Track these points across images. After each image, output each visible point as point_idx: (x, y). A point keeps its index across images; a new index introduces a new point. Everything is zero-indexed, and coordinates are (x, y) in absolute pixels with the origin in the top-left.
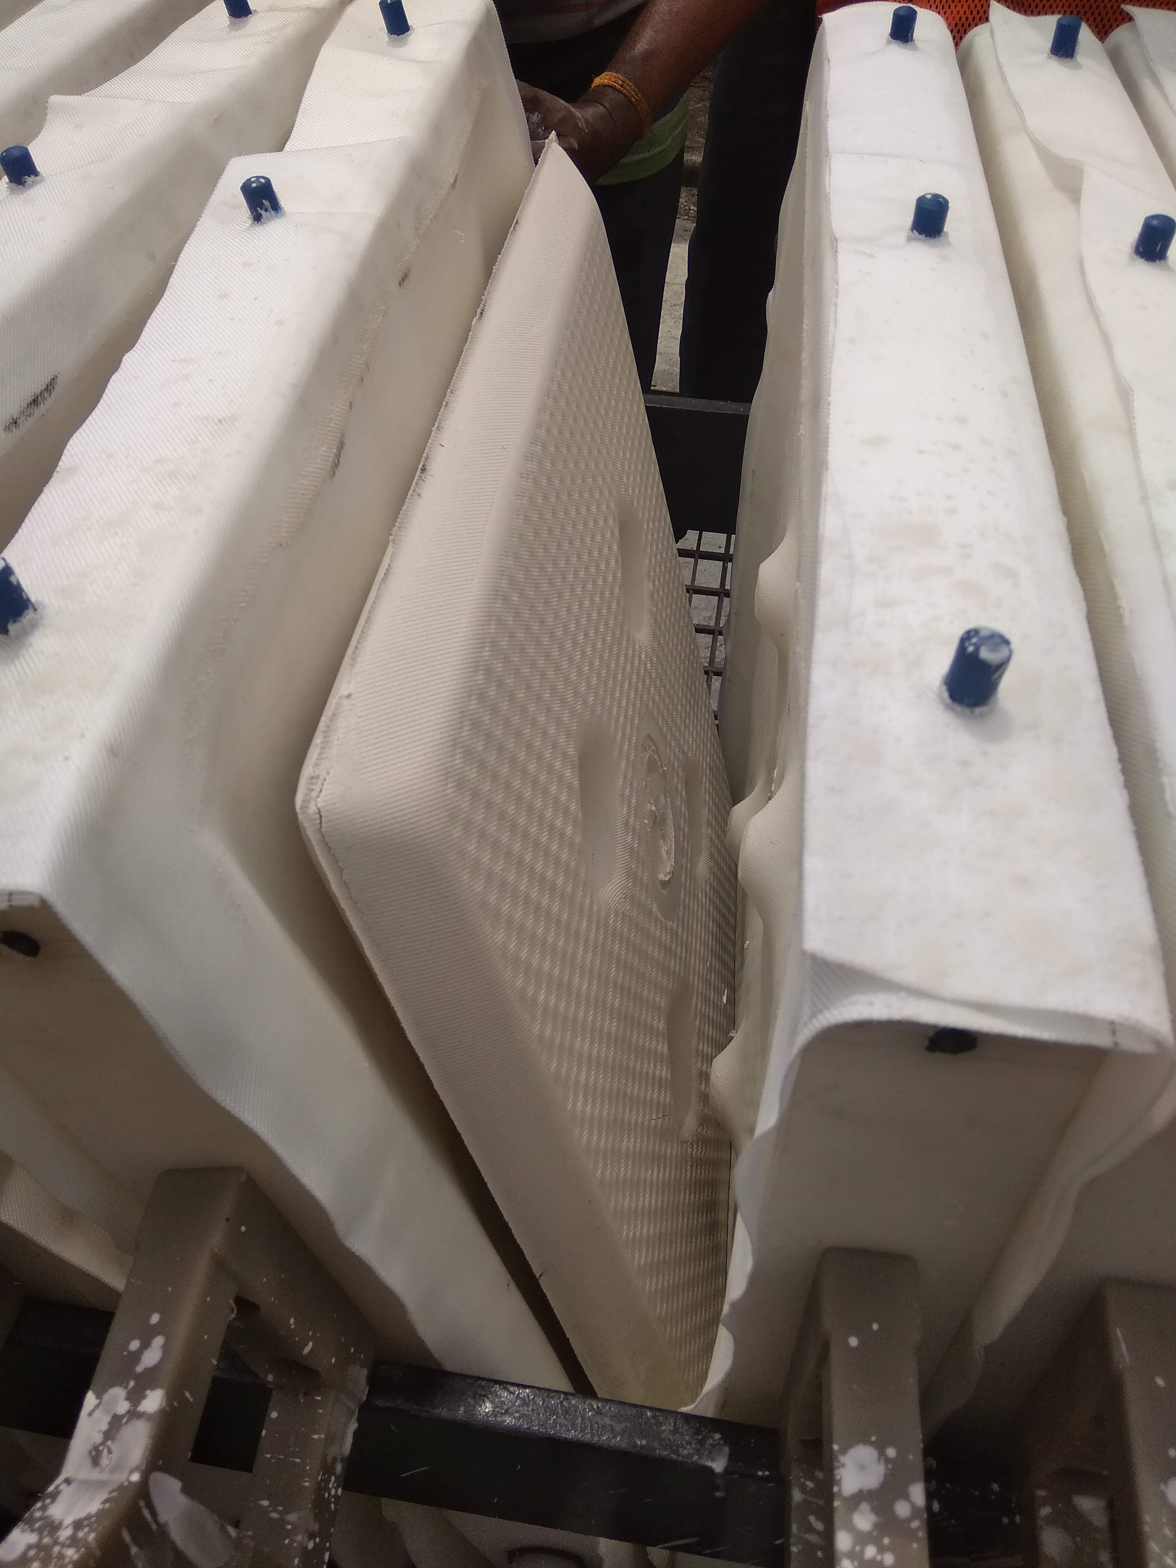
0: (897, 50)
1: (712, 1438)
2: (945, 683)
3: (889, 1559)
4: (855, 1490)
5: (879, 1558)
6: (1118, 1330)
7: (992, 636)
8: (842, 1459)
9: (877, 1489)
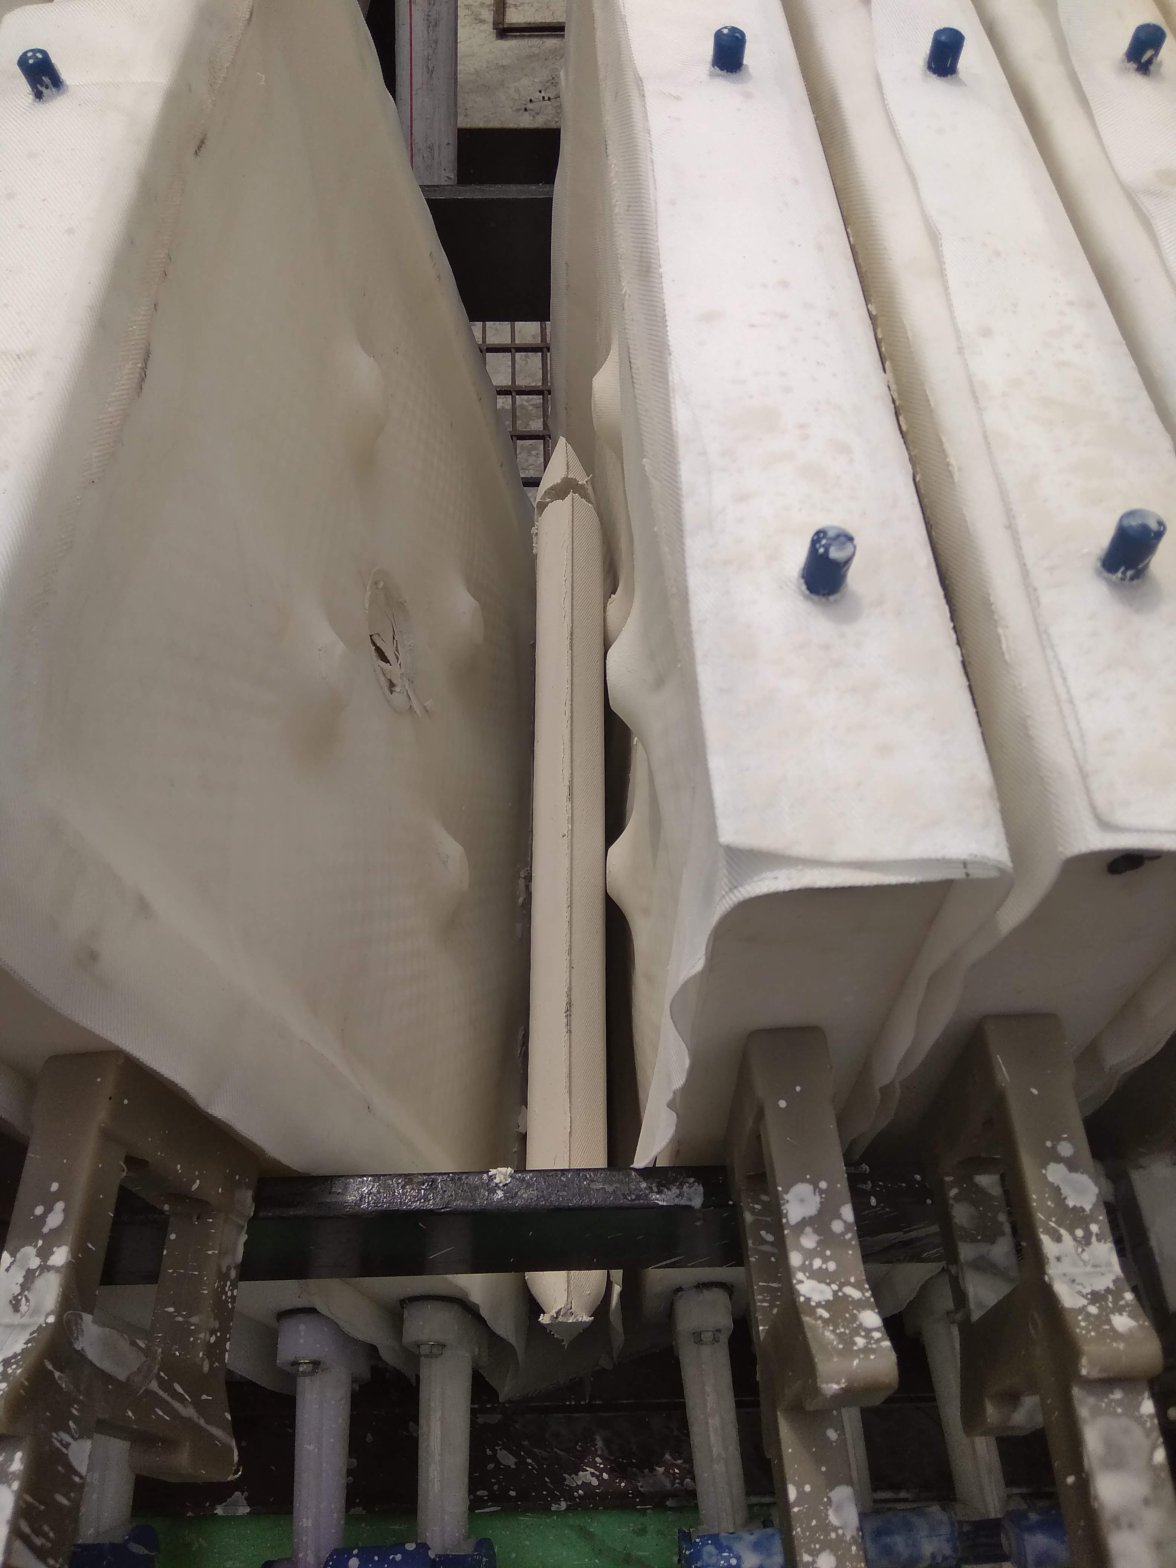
2: (803, 577)
3: (832, 1266)
4: (799, 1219)
5: (824, 1266)
6: (998, 1056)
7: (838, 536)
8: (786, 1197)
9: (816, 1215)
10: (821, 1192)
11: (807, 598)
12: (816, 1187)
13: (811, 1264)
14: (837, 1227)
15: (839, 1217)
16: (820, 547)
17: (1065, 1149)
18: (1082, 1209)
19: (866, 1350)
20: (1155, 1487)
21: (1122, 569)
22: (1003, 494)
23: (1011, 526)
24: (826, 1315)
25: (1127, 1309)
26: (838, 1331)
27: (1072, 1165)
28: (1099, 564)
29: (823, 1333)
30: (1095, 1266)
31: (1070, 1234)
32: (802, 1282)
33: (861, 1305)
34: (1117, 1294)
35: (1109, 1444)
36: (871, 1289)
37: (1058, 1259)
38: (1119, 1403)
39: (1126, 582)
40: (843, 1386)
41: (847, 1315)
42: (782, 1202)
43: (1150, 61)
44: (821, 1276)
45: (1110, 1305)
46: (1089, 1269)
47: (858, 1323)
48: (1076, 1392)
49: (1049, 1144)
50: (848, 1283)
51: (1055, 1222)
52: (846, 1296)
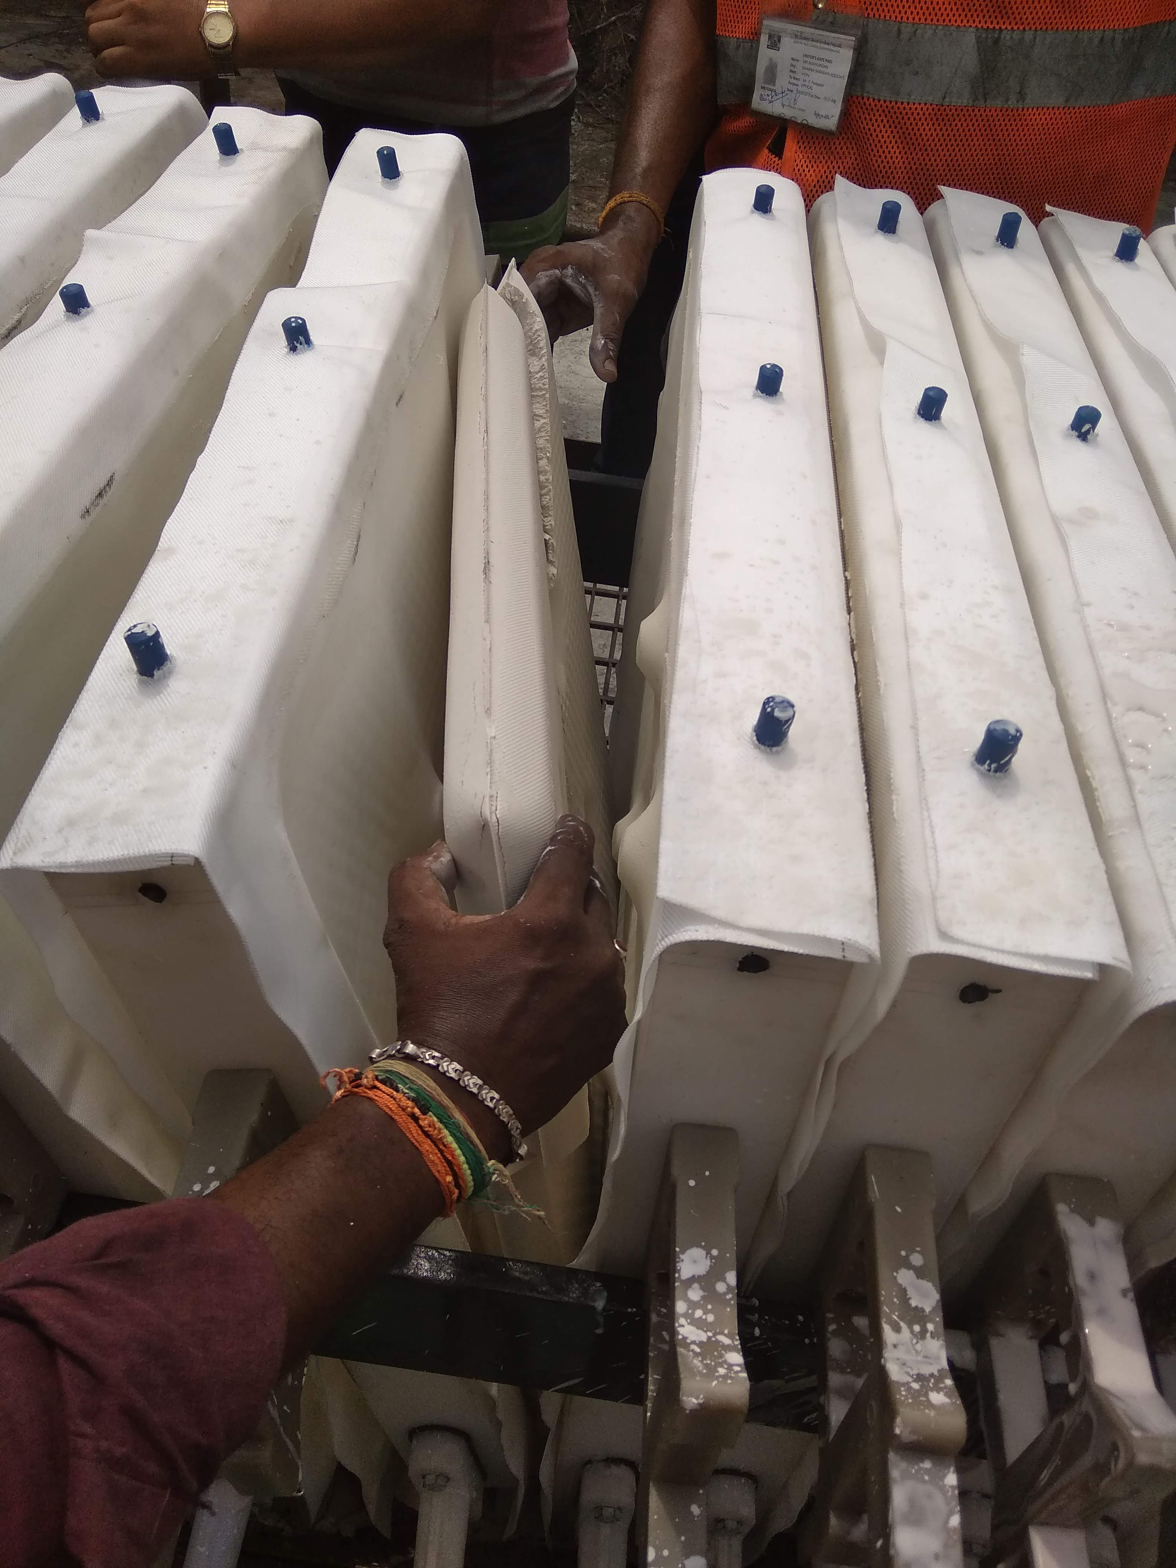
0: (758, 218)
1: (594, 1285)
2: (755, 731)
3: (711, 1318)
4: (690, 1275)
5: (704, 1317)
6: (872, 1176)
7: (783, 702)
8: (682, 1256)
9: (704, 1275)
10: (712, 1257)
11: (756, 747)
12: (708, 1253)
13: (693, 1313)
14: (721, 1287)
15: (724, 1280)
16: (769, 707)
17: (917, 1259)
18: (923, 1310)
19: (725, 1377)
20: (946, 1546)
21: (988, 762)
22: (913, 702)
23: (914, 727)
24: (698, 1350)
25: (945, 1390)
26: (705, 1362)
27: (920, 1273)
28: (974, 758)
29: (692, 1360)
30: (925, 1357)
31: (909, 1328)
32: (683, 1326)
33: (728, 1348)
34: (939, 1379)
35: (912, 1502)
36: (740, 1339)
37: (895, 1346)
38: (927, 1471)
39: (991, 773)
40: (702, 1401)
41: (716, 1353)
42: (677, 1260)
43: (1088, 432)
44: (699, 1324)
45: (931, 1385)
46: (920, 1358)
47: (723, 1359)
48: (892, 1456)
49: (903, 1253)
50: (722, 1333)
51: (897, 1316)
52: (717, 1341)
